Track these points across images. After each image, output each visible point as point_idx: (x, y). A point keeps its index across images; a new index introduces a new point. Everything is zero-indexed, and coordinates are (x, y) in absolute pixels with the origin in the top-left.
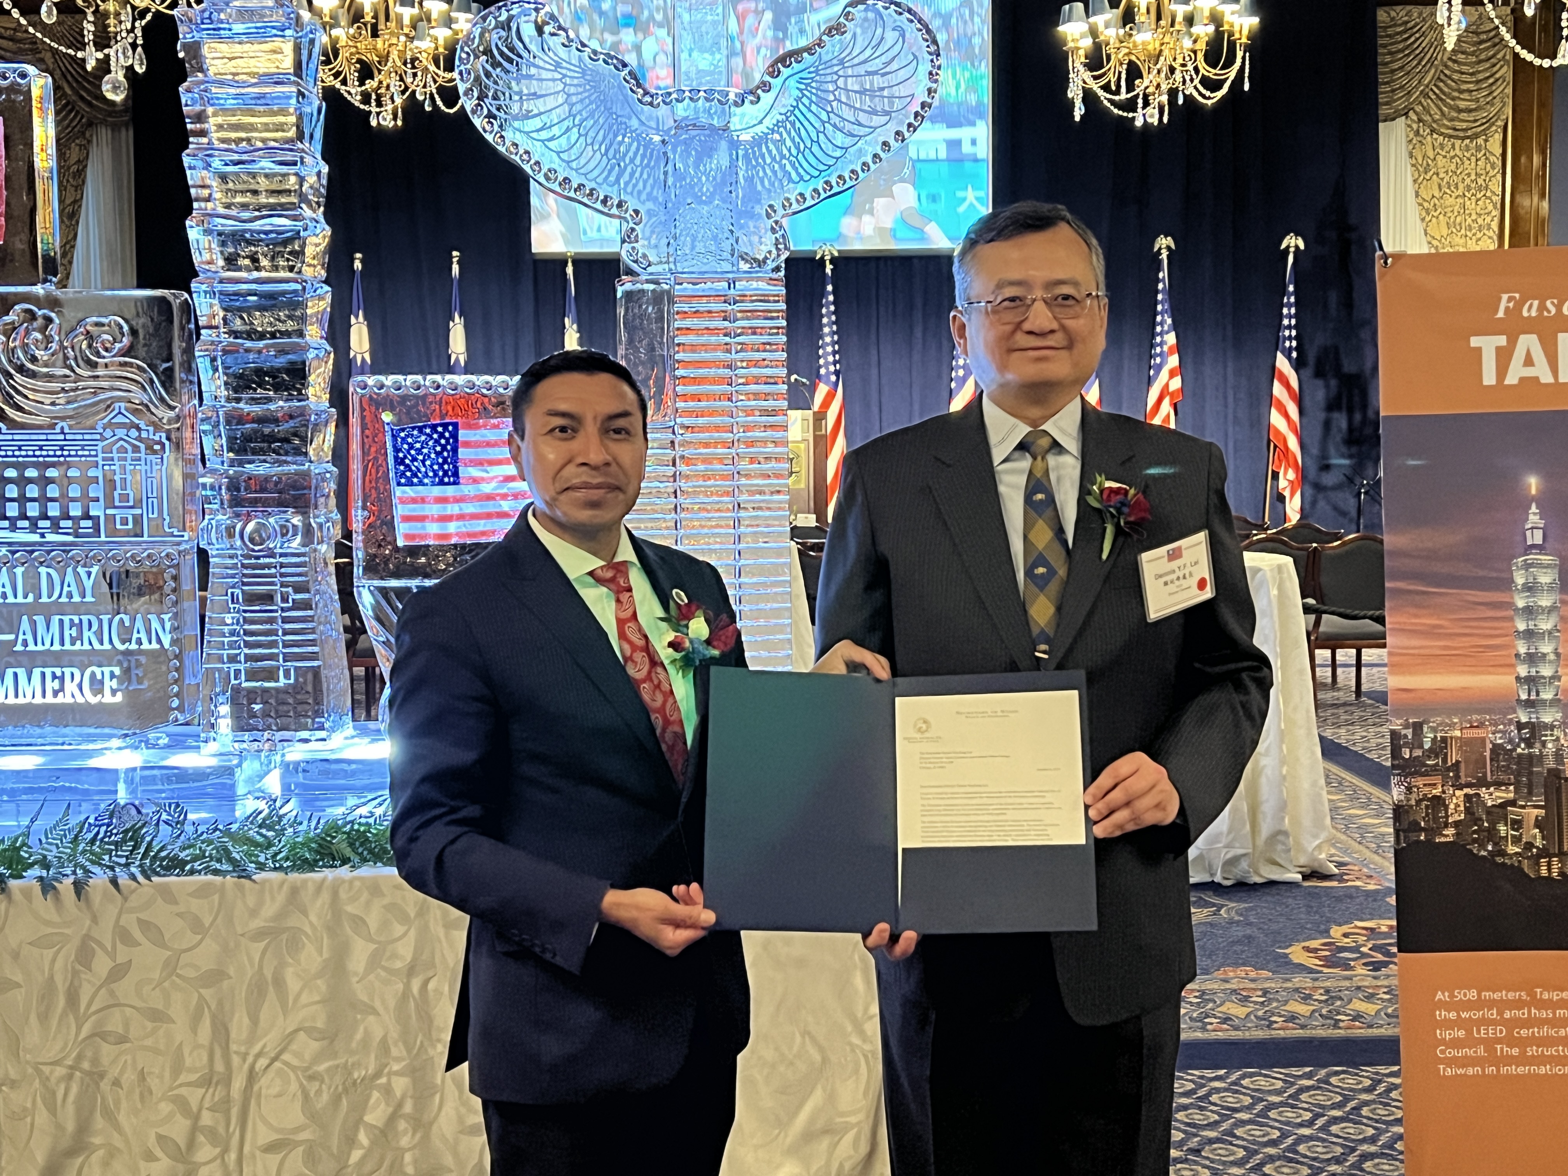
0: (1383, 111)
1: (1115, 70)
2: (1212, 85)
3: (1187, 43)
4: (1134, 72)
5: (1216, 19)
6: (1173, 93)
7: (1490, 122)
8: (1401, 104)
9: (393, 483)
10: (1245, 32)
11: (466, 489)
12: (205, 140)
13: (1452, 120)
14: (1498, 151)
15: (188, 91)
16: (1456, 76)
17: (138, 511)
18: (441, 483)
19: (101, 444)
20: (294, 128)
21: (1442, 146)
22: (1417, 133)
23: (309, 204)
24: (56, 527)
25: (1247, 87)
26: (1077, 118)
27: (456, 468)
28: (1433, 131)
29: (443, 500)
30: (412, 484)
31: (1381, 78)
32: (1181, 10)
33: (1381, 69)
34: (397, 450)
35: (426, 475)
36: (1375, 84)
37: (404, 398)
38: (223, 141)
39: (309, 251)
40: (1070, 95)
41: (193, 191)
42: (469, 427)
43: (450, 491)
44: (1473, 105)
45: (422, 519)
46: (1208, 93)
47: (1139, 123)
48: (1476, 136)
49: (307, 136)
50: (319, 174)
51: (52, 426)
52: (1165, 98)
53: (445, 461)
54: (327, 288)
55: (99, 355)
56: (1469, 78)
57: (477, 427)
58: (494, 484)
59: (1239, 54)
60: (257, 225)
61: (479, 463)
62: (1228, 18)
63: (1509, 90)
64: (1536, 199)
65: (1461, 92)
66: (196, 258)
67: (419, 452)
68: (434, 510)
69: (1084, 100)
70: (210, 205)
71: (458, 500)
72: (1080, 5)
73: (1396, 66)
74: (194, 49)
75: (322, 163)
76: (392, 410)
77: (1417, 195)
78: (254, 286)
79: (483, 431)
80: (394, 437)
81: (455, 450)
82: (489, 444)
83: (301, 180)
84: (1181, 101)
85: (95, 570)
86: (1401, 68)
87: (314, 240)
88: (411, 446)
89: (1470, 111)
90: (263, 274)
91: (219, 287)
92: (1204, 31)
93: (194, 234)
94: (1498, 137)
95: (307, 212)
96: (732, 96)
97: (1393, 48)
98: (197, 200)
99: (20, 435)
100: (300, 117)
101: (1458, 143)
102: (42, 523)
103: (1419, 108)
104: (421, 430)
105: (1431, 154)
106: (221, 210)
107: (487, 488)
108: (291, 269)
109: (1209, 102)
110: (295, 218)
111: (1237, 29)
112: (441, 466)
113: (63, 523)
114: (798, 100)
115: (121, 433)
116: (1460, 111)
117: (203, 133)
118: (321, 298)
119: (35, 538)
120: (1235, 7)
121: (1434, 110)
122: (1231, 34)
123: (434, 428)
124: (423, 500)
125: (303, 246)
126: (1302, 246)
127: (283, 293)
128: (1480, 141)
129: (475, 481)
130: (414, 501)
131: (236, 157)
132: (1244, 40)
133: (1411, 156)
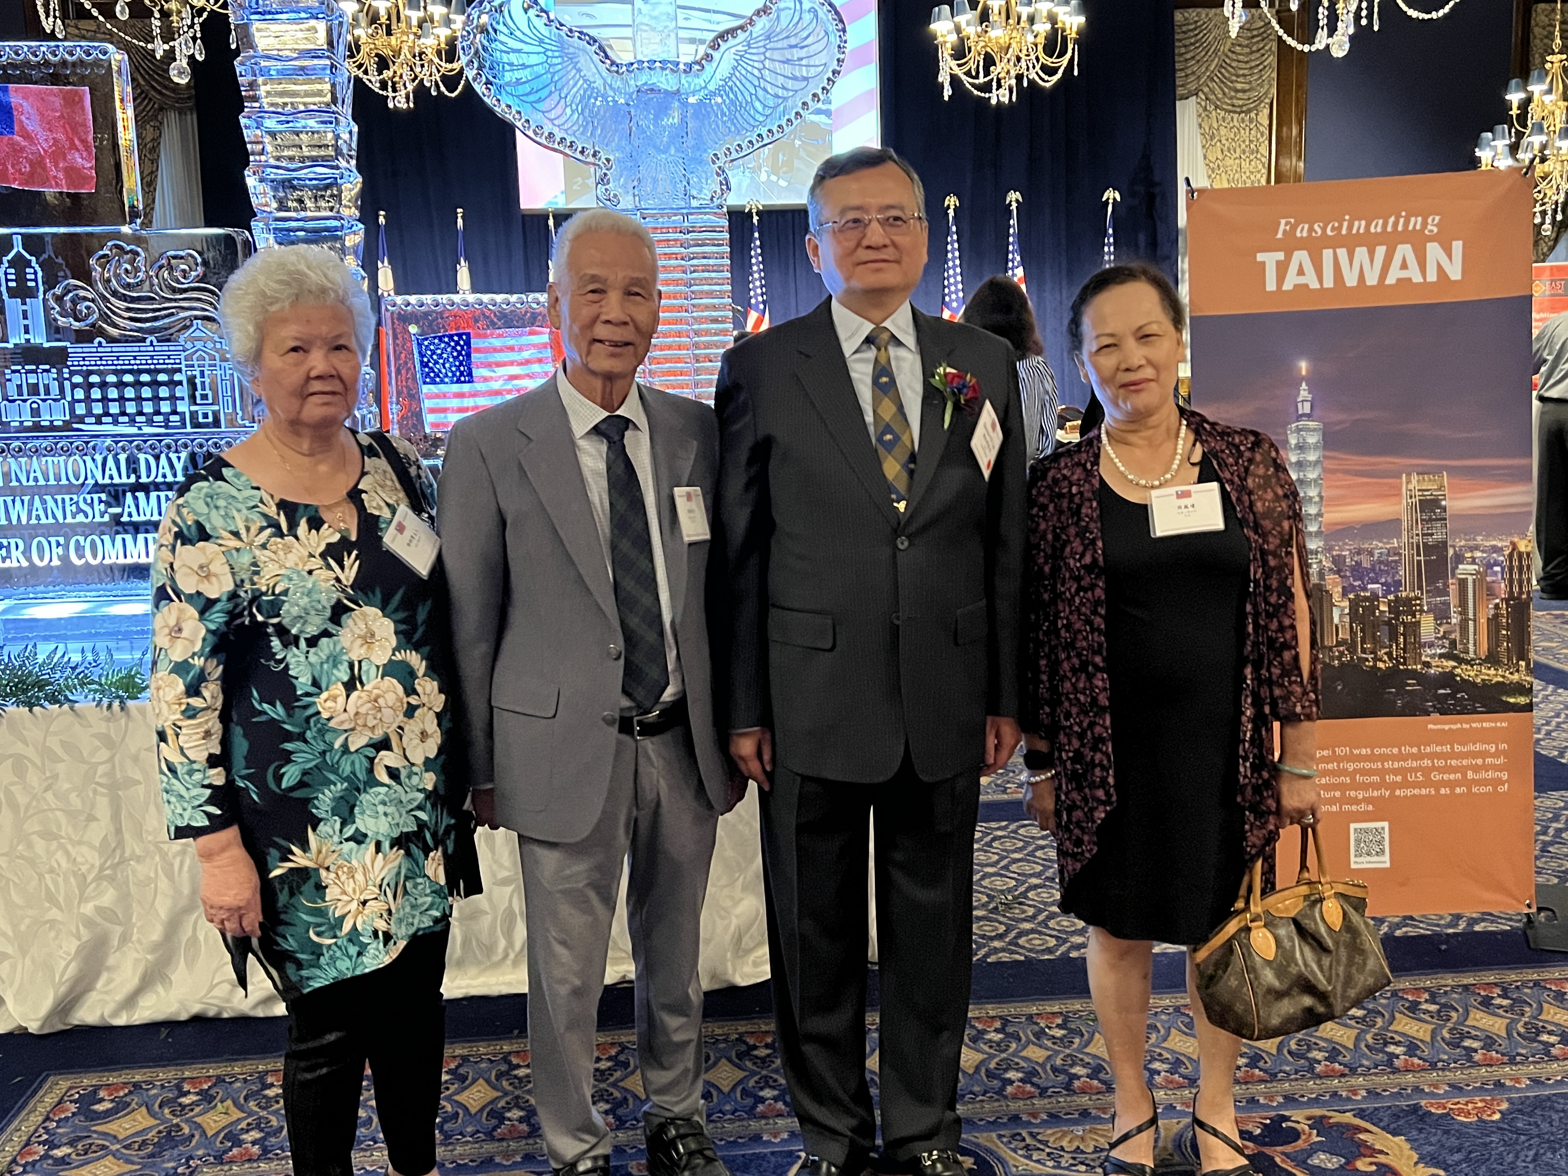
0: (1180, 91)
1: (974, 60)
2: (1050, 71)
3: (1030, 38)
4: (989, 61)
5: (1052, 19)
6: (1019, 78)
7: (1260, 100)
8: (1193, 87)
9: (420, 382)
10: (1075, 29)
11: (479, 386)
12: (256, 105)
13: (1231, 98)
14: (1266, 122)
15: (242, 64)
16: (1234, 64)
17: (216, 408)
18: (459, 381)
19: (183, 354)
20: (329, 96)
21: (1224, 119)
22: (1205, 109)
23: (343, 157)
24: (150, 422)
25: (1076, 73)
26: (946, 98)
27: (470, 369)
28: (1217, 107)
29: (461, 395)
30: (435, 383)
31: (1177, 66)
32: (1025, 11)
33: (1177, 58)
34: (422, 356)
35: (446, 376)
36: (1174, 71)
37: (426, 314)
38: (272, 105)
39: (346, 196)
40: (940, 79)
41: (249, 146)
42: (479, 336)
43: (466, 388)
44: (1247, 87)
45: (444, 410)
46: (1046, 78)
47: (994, 101)
48: (1249, 111)
49: (340, 101)
50: (350, 132)
51: (143, 340)
52: (1013, 82)
53: (461, 364)
54: (361, 226)
55: (179, 282)
56: (1243, 66)
57: (485, 336)
58: (501, 382)
59: (1070, 46)
60: (301, 174)
61: (489, 365)
62: (1061, 18)
63: (1275, 75)
64: (1294, 160)
65: (1238, 76)
66: (254, 201)
67: (440, 356)
68: (455, 403)
69: (951, 84)
70: (263, 158)
71: (474, 395)
72: (946, 8)
73: (1188, 56)
74: (244, 30)
75: (352, 123)
76: (417, 323)
77: (1205, 157)
78: (301, 224)
79: (491, 340)
80: (420, 345)
81: (469, 355)
82: (496, 350)
83: (337, 137)
84: (1025, 84)
85: (184, 455)
86: (1193, 58)
87: (349, 186)
88: (434, 353)
89: (1244, 91)
90: (309, 214)
91: (274, 225)
92: (1043, 28)
93: (251, 181)
94: (1266, 111)
95: (343, 163)
96: (682, 66)
97: (1187, 42)
98: (253, 154)
99: (117, 348)
100: (333, 85)
101: (1236, 116)
102: (138, 419)
103: (1206, 90)
104: (440, 339)
105: (1215, 125)
106: (272, 162)
107: (496, 385)
108: (331, 209)
109: (1048, 85)
110: (332, 167)
111: (1068, 26)
112: (458, 367)
113: (156, 418)
114: (735, 68)
115: (198, 345)
116: (1237, 91)
117: (255, 99)
118: (355, 233)
119: (134, 430)
120: (1067, 9)
121: (1218, 91)
122: (1064, 30)
123: (451, 337)
124: (444, 396)
125: (340, 192)
126: (1118, 199)
127: (327, 229)
128: (1253, 115)
129: (486, 379)
130: (437, 396)
131: (283, 118)
132: (1074, 35)
133: (1200, 126)
